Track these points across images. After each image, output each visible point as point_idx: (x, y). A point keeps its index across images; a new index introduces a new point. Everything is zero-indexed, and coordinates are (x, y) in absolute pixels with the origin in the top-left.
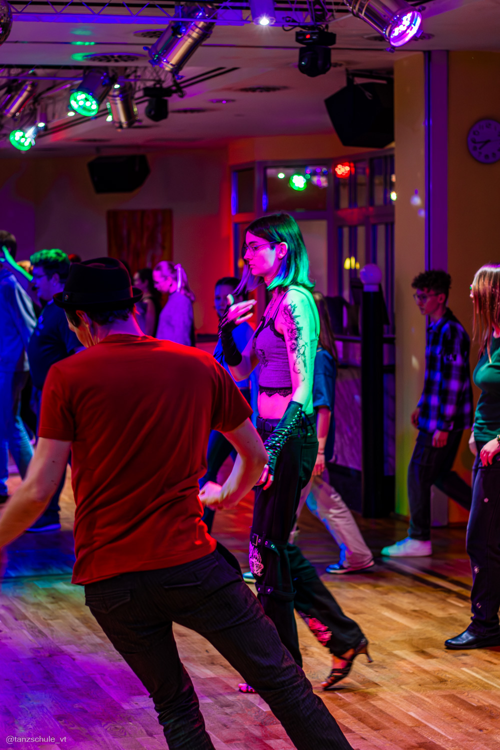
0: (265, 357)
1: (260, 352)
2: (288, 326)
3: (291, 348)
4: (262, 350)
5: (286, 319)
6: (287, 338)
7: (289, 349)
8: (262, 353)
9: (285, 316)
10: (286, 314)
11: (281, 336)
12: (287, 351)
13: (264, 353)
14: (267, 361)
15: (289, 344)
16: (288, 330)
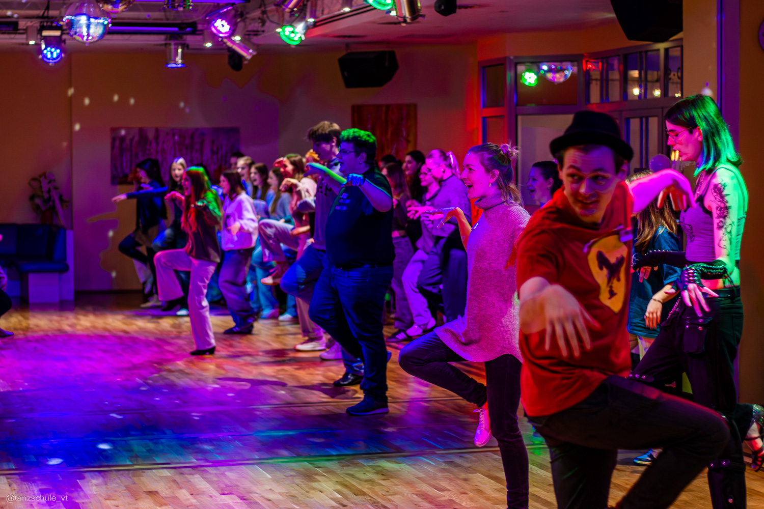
0: (692, 232)
1: (688, 227)
2: (718, 204)
3: (718, 225)
4: (690, 225)
5: (716, 197)
6: (715, 215)
7: (715, 226)
8: (689, 228)
9: (715, 194)
10: (715, 192)
11: (709, 213)
12: (713, 228)
13: (691, 228)
14: (694, 236)
15: (716, 221)
16: (717, 208)
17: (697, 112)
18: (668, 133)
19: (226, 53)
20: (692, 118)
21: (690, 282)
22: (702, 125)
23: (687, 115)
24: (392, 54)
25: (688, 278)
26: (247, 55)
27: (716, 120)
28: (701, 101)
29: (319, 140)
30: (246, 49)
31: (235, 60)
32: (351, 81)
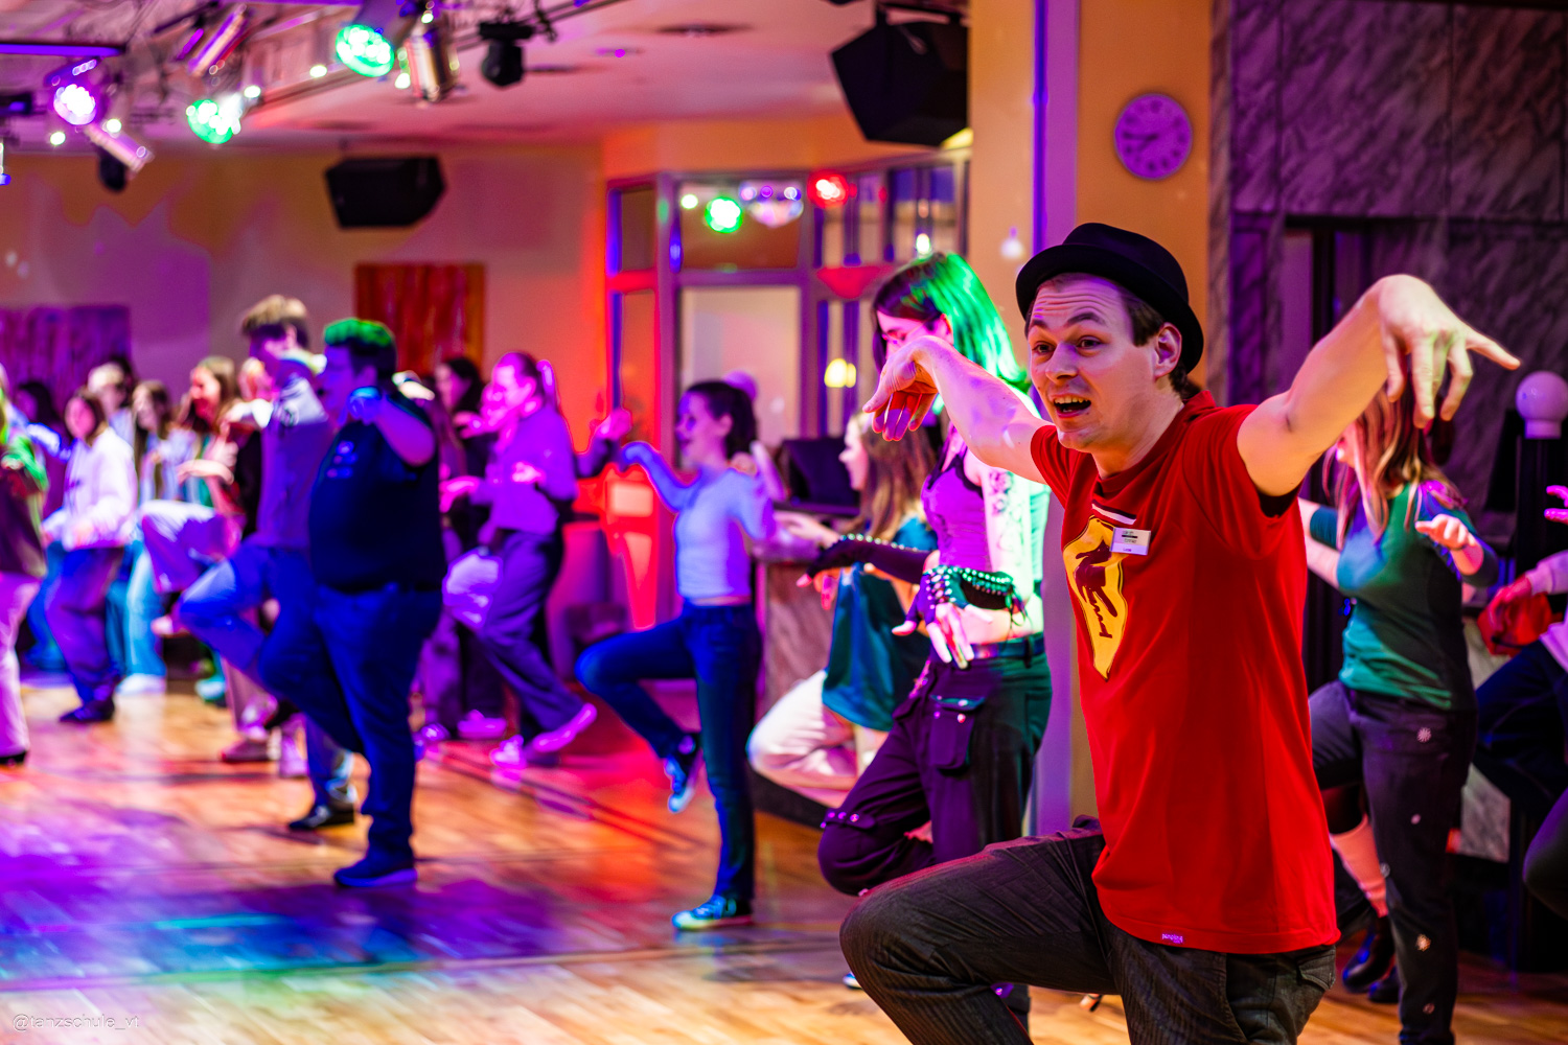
1: (936, 519)
3: (995, 508)
6: (987, 489)
7: (989, 507)
8: (939, 521)
11: (976, 489)
12: (985, 513)
14: (951, 537)
15: (989, 500)
16: (991, 475)
17: (939, 290)
18: (885, 337)
19: (94, 155)
20: (928, 303)
21: (936, 602)
22: (953, 316)
23: (918, 294)
24: (433, 164)
25: (934, 594)
26: (134, 158)
27: (975, 300)
28: (942, 265)
29: (262, 334)
30: (133, 147)
31: (112, 172)
32: (349, 217)
